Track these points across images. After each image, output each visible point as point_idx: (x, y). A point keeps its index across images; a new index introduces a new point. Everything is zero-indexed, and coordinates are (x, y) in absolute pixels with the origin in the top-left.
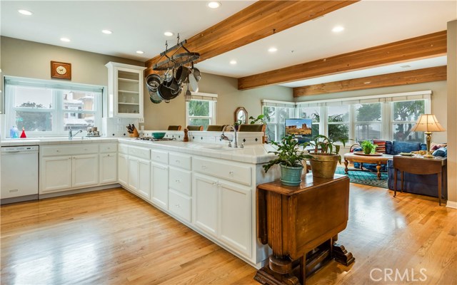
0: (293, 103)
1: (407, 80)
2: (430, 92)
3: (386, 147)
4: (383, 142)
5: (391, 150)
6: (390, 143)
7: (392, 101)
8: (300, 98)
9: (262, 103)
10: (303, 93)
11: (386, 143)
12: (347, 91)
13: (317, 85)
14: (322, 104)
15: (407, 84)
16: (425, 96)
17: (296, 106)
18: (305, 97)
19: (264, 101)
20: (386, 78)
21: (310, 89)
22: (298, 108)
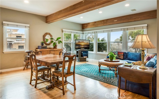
0: (82, 32)
1: (135, 19)
2: (146, 25)
3: (124, 55)
4: (122, 52)
5: (126, 57)
6: (126, 53)
7: (127, 30)
8: (85, 29)
9: (62, 31)
10: (86, 27)
11: (124, 53)
12: (106, 25)
13: (92, 23)
14: (95, 33)
15: (135, 21)
16: (144, 27)
17: (83, 33)
18: (87, 29)
19: (64, 30)
20: (125, 18)
21: (90, 25)
22: (84, 34)
